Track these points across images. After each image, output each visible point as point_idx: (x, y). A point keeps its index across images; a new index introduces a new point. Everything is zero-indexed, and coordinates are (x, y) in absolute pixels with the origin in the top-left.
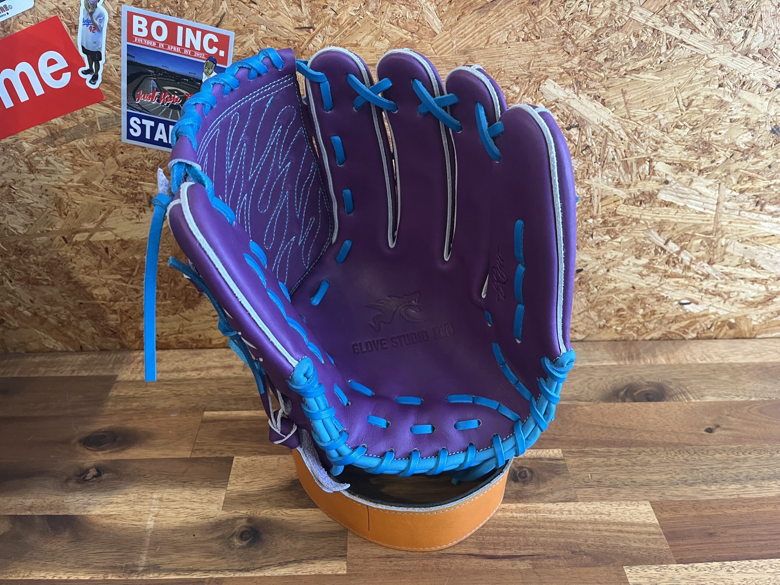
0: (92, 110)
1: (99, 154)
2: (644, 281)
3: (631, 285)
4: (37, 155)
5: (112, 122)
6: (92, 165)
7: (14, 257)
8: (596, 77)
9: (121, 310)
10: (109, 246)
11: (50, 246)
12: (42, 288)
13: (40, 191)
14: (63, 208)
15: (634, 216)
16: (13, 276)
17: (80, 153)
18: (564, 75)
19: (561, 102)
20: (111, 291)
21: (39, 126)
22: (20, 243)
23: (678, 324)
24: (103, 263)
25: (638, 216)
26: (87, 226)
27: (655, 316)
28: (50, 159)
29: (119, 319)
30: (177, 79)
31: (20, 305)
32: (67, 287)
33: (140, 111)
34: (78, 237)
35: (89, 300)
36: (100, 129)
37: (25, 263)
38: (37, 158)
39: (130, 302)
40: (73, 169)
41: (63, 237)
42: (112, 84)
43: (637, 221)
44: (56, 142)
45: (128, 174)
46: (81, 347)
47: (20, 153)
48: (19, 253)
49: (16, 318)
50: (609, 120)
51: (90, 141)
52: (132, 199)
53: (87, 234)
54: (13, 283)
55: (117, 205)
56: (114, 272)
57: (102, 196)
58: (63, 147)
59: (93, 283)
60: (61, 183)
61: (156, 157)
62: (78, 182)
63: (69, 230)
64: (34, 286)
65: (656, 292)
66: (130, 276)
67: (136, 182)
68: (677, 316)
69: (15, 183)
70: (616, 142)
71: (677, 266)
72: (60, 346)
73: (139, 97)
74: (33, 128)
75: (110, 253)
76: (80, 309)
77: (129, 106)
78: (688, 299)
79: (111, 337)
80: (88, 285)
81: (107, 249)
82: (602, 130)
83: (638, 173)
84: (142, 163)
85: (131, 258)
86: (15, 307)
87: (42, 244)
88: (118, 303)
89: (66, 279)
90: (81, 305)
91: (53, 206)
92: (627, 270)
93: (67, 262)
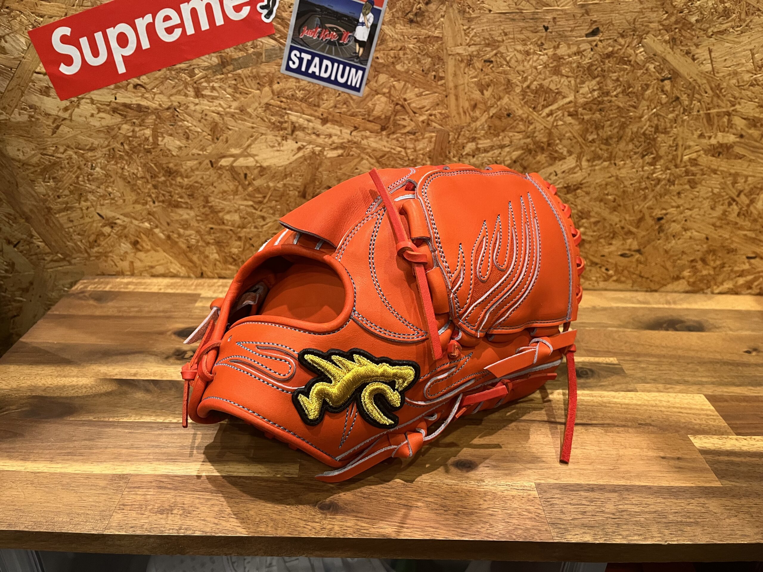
0: (262, 42)
1: (258, 83)
2: (716, 232)
3: (704, 236)
4: (206, 81)
5: (276, 54)
6: (251, 92)
7: (163, 178)
8: (688, 35)
9: (246, 237)
10: (248, 172)
11: (197, 169)
12: (180, 211)
13: (200, 116)
14: (216, 133)
15: (712, 167)
16: (157, 197)
17: (243, 81)
18: (662, 31)
19: (658, 56)
20: (241, 217)
21: (213, 54)
22: (171, 165)
23: (744, 279)
24: (240, 188)
25: (716, 168)
26: (234, 151)
27: (725, 269)
28: (216, 85)
29: (242, 246)
30: (338, 17)
31: (157, 227)
32: (203, 210)
33: (302, 45)
34: (224, 162)
35: (219, 225)
36: (264, 60)
37: (171, 185)
38: (205, 84)
39: (256, 230)
40: (233, 96)
41: (211, 161)
42: (283, 19)
43: (715, 172)
44: (224, 70)
45: (279, 103)
46: (202, 274)
47: (191, 77)
48: (168, 174)
49: (150, 240)
50: (697, 75)
51: (254, 70)
52: (278, 127)
53: (232, 159)
54: (157, 204)
55: (264, 132)
56: (248, 198)
57: (253, 123)
58: (230, 75)
59: (228, 208)
60: (220, 109)
61: (307, 88)
62: (235, 109)
63: (217, 155)
64: (174, 209)
65: (726, 244)
66: (261, 202)
67: (284, 111)
68: (743, 271)
69: (179, 107)
70: (701, 95)
71: (747, 219)
72: (183, 271)
73: (303, 32)
74: (207, 56)
75: (248, 178)
76: (209, 233)
77: (293, 41)
78: (754, 252)
79: (231, 264)
80: (222, 209)
81: (246, 175)
82: (690, 83)
83: (718, 126)
84: (293, 93)
85: (265, 185)
86: (151, 229)
87: (191, 168)
88: (245, 230)
89: (203, 203)
90: (212, 231)
91: (208, 130)
92: (703, 221)
93: (209, 186)
